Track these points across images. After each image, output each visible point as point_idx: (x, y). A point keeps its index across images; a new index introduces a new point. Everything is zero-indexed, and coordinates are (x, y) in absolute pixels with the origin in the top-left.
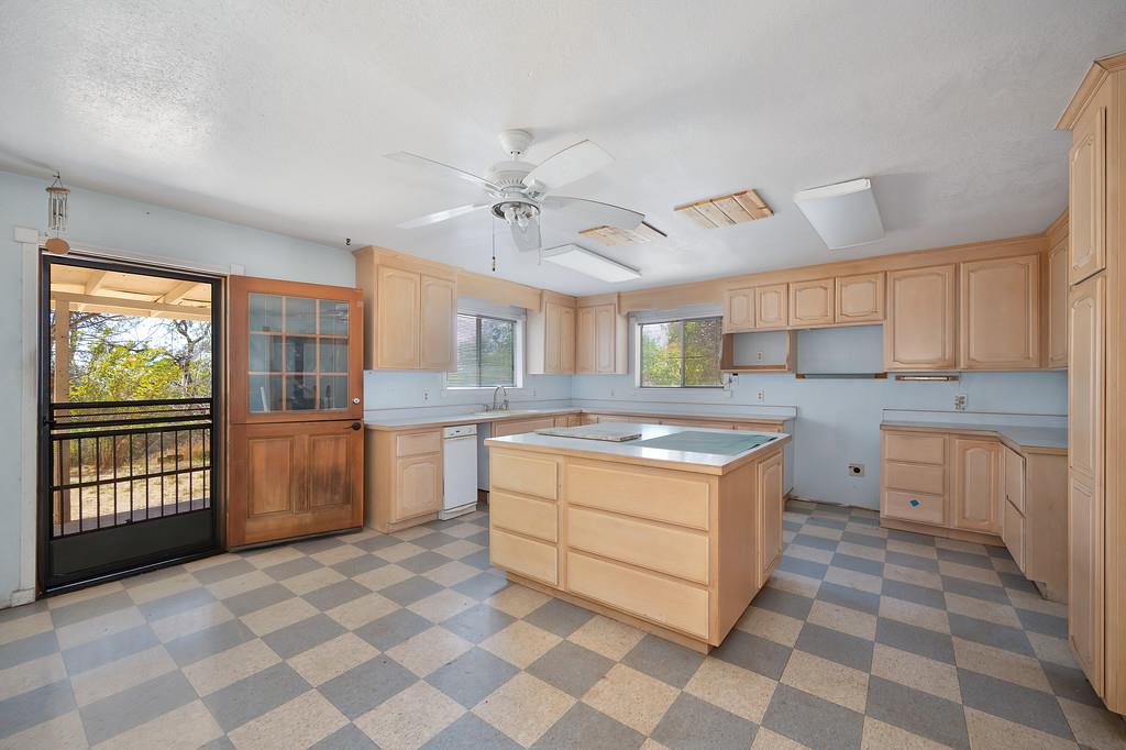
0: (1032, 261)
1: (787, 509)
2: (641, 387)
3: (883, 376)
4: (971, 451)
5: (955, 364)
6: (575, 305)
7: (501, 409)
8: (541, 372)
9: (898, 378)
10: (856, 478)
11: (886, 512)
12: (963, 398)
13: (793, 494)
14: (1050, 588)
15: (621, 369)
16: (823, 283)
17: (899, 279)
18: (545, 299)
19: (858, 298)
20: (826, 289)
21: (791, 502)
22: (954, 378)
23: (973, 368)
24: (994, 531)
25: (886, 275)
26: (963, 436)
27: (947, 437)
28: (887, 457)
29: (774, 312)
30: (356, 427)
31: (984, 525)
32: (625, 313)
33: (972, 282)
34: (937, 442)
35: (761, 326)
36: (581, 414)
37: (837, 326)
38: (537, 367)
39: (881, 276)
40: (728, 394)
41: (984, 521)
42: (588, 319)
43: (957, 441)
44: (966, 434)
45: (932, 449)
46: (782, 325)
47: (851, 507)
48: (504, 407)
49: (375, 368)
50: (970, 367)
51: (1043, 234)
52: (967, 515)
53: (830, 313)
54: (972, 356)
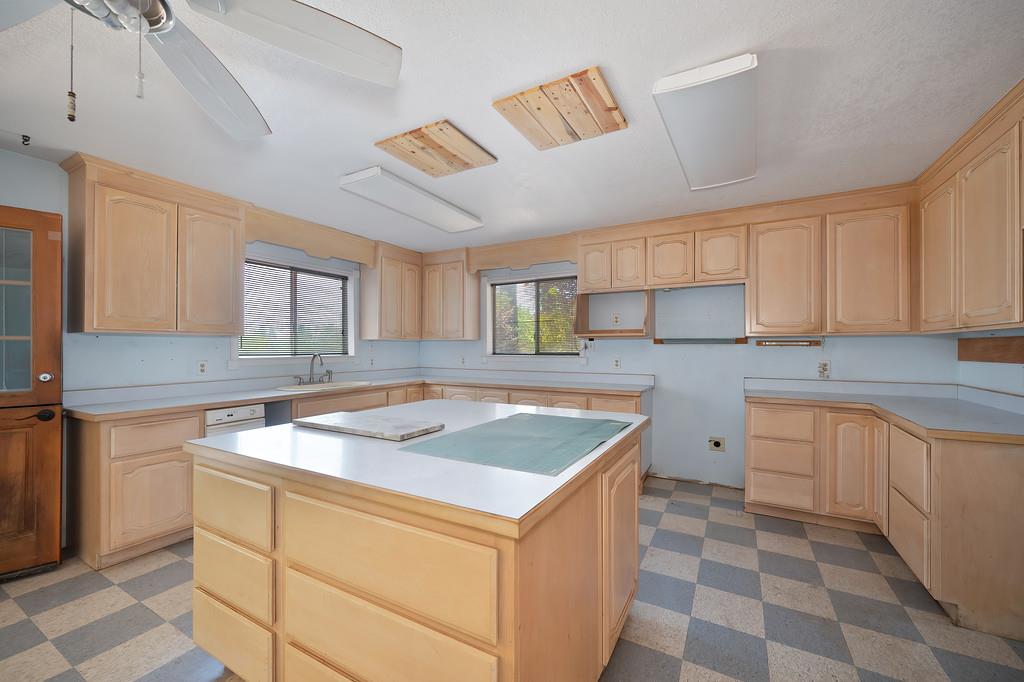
0: (902, 213)
1: (646, 491)
2: (494, 353)
3: (744, 340)
4: (842, 426)
5: (822, 325)
6: (420, 262)
7: (321, 381)
8: (376, 337)
9: (759, 343)
10: (716, 453)
11: (752, 495)
12: (825, 365)
13: (652, 471)
14: (963, 611)
15: (470, 334)
16: (682, 237)
17: (763, 233)
18: (381, 251)
19: (719, 255)
20: (685, 243)
21: (649, 483)
22: (817, 343)
23: (840, 333)
24: (869, 518)
25: (748, 229)
26: (834, 409)
27: (817, 410)
28: (752, 434)
29: (631, 268)
30: (46, 416)
31: (857, 512)
32: (474, 271)
33: (839, 236)
34: (807, 416)
35: (618, 285)
36: (424, 385)
37: (696, 286)
38: (372, 332)
39: (743, 229)
40: (583, 361)
41: (858, 506)
42: (434, 279)
43: (828, 414)
44: (839, 408)
45: (799, 424)
46: (640, 284)
47: (712, 485)
48: (326, 379)
49: (87, 328)
50: (837, 331)
51: (914, 182)
52: (839, 500)
53: (690, 271)
54: (839, 318)
